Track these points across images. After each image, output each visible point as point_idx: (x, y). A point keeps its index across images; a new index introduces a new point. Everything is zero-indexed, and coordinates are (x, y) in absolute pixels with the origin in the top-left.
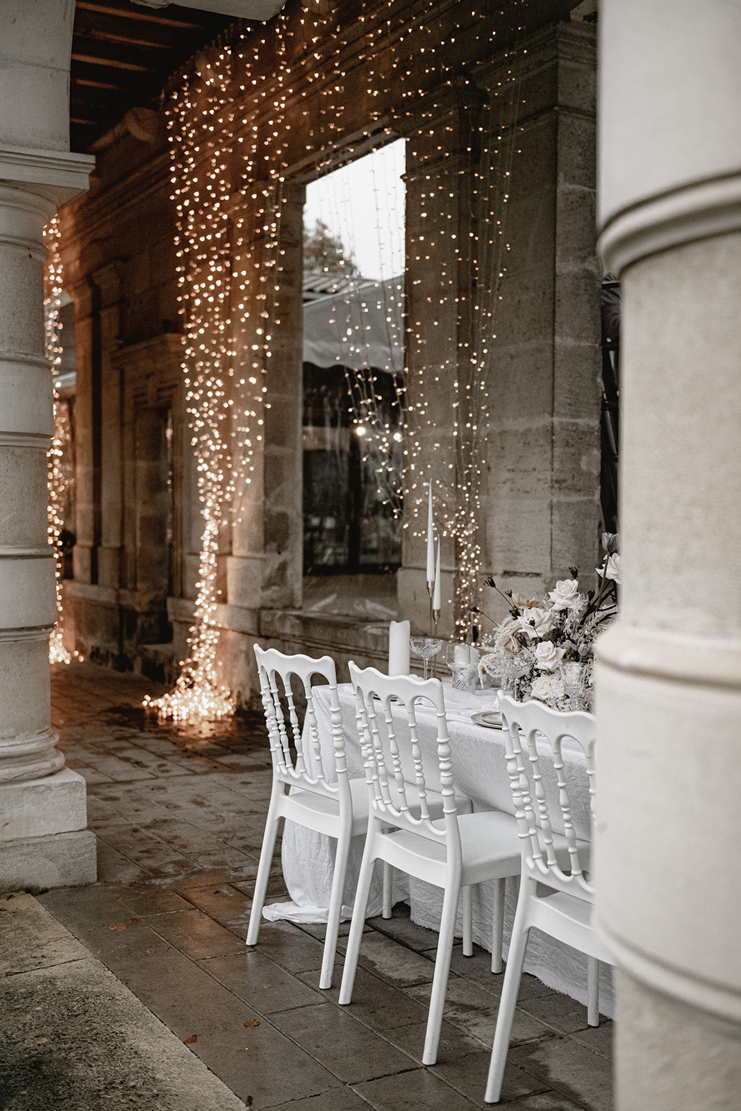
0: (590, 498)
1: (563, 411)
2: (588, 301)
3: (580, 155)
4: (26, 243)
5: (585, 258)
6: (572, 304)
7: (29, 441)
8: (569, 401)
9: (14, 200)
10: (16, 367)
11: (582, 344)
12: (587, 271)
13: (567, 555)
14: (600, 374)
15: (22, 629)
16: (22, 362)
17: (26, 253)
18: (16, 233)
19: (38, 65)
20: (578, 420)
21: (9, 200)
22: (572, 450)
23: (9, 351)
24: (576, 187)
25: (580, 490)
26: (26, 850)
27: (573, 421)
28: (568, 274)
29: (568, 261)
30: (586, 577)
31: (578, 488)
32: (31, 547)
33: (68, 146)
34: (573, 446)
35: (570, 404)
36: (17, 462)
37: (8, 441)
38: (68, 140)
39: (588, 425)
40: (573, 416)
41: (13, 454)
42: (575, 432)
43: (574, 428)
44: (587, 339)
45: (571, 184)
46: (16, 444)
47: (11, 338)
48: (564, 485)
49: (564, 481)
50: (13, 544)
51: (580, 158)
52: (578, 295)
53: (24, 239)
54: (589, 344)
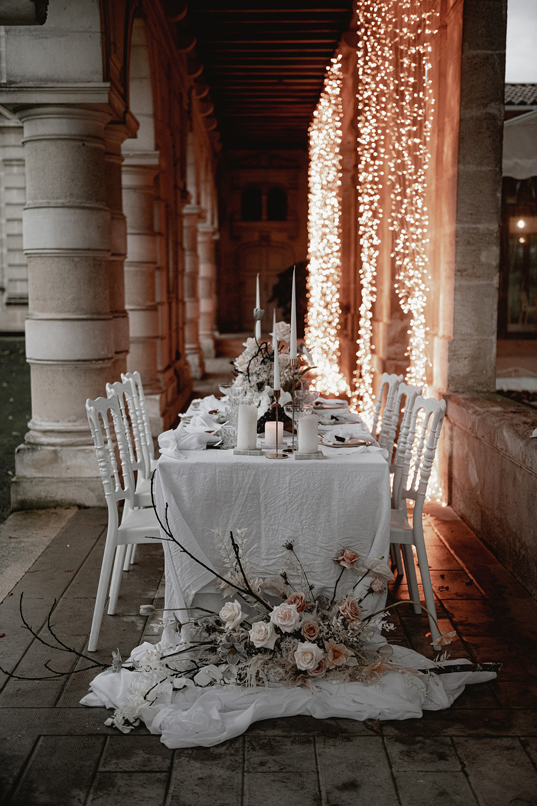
0: (488, 282)
1: (465, 219)
2: (489, 137)
3: (484, 27)
4: (79, 137)
5: (488, 104)
6: (474, 140)
7: (82, 253)
8: (470, 212)
9: (70, 114)
10: (72, 211)
11: (483, 169)
12: (489, 113)
13: (467, 323)
14: (500, 189)
15: (78, 361)
16: (76, 207)
17: (81, 144)
18: (73, 132)
19: (82, 32)
20: (478, 226)
21: (66, 114)
22: (473, 248)
23: (69, 202)
24: (479, 52)
25: (479, 277)
26: (77, 484)
27: (474, 226)
28: (472, 118)
29: (472, 108)
30: (484, 340)
31: (478, 275)
32: (85, 314)
33: (101, 77)
34: (474, 244)
35: (471, 214)
36: (75, 265)
37: (69, 253)
38: (102, 73)
39: (488, 229)
40: (474, 223)
41: (73, 261)
42: (475, 234)
43: (475, 231)
44: (488, 165)
45: (475, 50)
46: (74, 255)
47: (71, 194)
48: (465, 273)
49: (465, 270)
50: (74, 312)
51: (484, 29)
52: (480, 133)
53: (79, 135)
54: (489, 168)
